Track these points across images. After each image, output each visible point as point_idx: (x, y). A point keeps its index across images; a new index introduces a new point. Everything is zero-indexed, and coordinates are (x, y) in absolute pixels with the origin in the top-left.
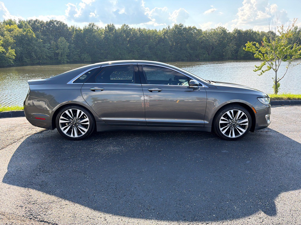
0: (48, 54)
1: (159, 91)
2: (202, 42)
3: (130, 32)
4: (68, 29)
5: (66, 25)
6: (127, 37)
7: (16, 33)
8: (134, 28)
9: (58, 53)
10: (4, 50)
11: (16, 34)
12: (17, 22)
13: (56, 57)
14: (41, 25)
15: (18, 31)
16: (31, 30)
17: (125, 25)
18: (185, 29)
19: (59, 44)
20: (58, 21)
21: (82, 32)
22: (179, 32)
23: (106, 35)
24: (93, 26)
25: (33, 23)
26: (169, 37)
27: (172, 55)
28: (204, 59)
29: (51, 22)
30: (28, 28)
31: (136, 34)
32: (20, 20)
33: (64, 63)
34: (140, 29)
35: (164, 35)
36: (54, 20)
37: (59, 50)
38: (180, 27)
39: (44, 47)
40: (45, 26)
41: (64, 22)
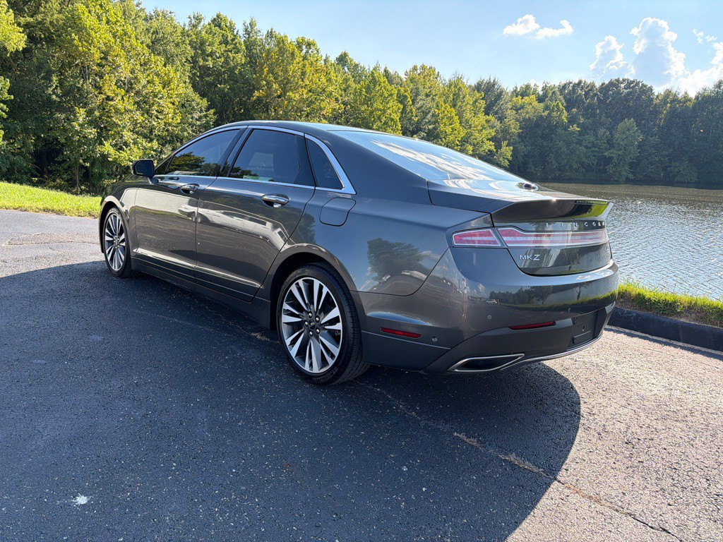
0: (585, 160)
4: (652, 99)
5: (651, 89)
7: (527, 113)
9: (611, 158)
10: (493, 148)
11: (527, 115)
12: (539, 90)
13: (602, 167)
14: (587, 94)
15: (533, 108)
16: (560, 104)
19: (617, 136)
20: (632, 79)
21: (691, 104)
25: (571, 88)
29: (614, 84)
30: (556, 100)
32: (546, 86)
33: (617, 182)
36: (621, 79)
37: (612, 151)
39: (579, 143)
40: (596, 95)
41: (645, 83)
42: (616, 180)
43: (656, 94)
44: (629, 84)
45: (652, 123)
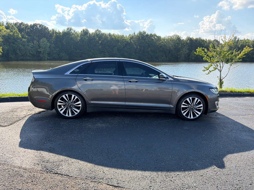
0: (31, 52)
1: (136, 82)
2: (160, 47)
3: (102, 36)
4: (49, 31)
5: (47, 28)
6: (99, 40)
8: (105, 33)
9: (40, 51)
11: (3, 34)
12: (5, 24)
13: (38, 55)
14: (26, 28)
15: (5, 31)
16: (17, 31)
17: (98, 30)
18: (147, 35)
19: (41, 44)
21: (61, 34)
22: (142, 38)
23: (82, 38)
24: (70, 30)
25: (19, 25)
26: (134, 41)
27: (137, 56)
28: (162, 61)
29: (35, 25)
31: (107, 38)
32: (7, 23)
33: (44, 60)
34: (110, 34)
35: (130, 40)
36: (37, 24)
37: (40, 49)
38: (143, 33)
39: (28, 45)
40: (29, 28)
41: (46, 26)
42: (44, 59)
43: (50, 30)
44: (40, 25)
45: (51, 40)
